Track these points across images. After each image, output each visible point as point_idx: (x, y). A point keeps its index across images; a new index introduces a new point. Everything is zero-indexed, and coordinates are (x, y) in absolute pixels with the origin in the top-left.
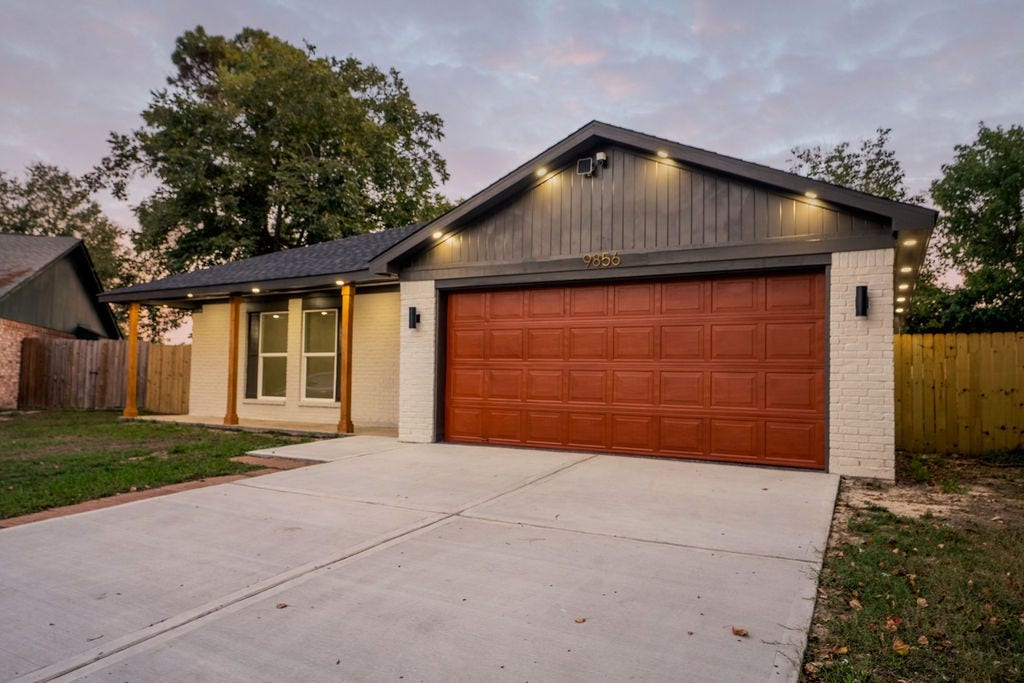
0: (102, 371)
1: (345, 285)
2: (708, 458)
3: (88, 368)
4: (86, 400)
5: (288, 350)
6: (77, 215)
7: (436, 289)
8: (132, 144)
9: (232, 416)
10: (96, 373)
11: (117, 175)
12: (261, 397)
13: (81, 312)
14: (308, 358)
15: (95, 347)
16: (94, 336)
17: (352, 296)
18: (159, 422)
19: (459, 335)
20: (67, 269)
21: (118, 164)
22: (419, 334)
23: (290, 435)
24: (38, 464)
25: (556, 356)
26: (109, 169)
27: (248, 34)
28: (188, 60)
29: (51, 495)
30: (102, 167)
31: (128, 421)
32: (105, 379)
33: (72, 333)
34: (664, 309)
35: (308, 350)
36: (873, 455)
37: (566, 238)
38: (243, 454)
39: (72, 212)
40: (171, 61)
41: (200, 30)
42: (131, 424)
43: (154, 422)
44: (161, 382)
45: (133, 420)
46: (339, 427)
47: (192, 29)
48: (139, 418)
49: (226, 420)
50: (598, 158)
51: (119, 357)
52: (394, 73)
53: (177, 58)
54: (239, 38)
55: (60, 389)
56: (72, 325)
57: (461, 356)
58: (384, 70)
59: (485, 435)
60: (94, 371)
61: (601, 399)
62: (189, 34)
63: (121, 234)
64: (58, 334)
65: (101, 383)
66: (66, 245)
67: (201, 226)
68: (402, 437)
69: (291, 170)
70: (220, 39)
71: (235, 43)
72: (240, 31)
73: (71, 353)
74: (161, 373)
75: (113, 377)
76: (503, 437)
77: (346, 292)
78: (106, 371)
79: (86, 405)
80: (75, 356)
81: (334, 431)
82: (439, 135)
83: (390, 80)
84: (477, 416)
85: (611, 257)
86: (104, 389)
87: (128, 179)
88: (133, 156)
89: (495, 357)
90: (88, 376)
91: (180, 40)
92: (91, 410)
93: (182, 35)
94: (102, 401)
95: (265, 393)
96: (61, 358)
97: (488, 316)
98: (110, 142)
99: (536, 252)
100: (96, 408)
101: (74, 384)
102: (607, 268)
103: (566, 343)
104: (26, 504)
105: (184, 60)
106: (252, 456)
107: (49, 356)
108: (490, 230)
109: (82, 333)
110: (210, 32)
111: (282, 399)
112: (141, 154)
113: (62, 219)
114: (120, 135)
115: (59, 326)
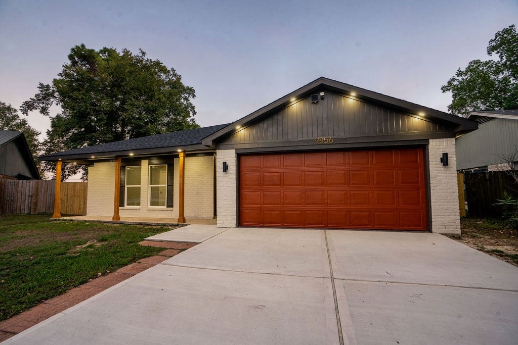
0: (36, 195)
1: (182, 152)
2: (374, 228)
3: (27, 194)
4: (26, 209)
5: (141, 183)
6: (15, 125)
7: (236, 153)
8: (51, 89)
9: (117, 216)
10: (32, 196)
11: (43, 103)
12: (126, 206)
13: (20, 167)
14: (151, 187)
15: (31, 184)
16: (27, 178)
17: (184, 157)
18: (74, 220)
19: (247, 176)
20: (14, 146)
21: (44, 98)
22: (227, 175)
23: (152, 225)
24: (16, 255)
25: (299, 185)
26: (39, 100)
27: (105, 50)
28: (76, 59)
29: (40, 286)
30: (35, 98)
31: (56, 220)
32: (37, 199)
33: (16, 177)
34: (351, 163)
35: (151, 184)
36: (451, 224)
37: (305, 130)
38: (143, 240)
39: (11, 123)
40: (68, 58)
41: (83, 46)
42: (58, 222)
43: (72, 220)
44: (67, 199)
45: (59, 220)
46: (179, 220)
47: (79, 45)
48: (62, 218)
49: (114, 218)
50: (321, 95)
51: (45, 188)
52: (173, 70)
53: (71, 57)
54: (101, 51)
55: (11, 205)
56: (16, 173)
57: (247, 185)
58: (169, 68)
59: (262, 222)
60: (30, 195)
61: (322, 204)
62: (77, 47)
63: (38, 134)
64: (8, 177)
65: (35, 201)
66: (13, 136)
67: (83, 129)
68: (218, 225)
69: (132, 105)
70: (92, 51)
71: (99, 53)
72: (102, 49)
73: (18, 187)
74: (67, 195)
75: (41, 197)
76: (271, 223)
77: (182, 155)
78: (37, 195)
79: (26, 212)
80: (20, 188)
81: (176, 223)
82: (194, 96)
83: (172, 73)
84: (257, 213)
85: (329, 139)
86: (36, 204)
87: (49, 106)
88: (52, 95)
89: (266, 185)
90: (27, 197)
91: (73, 49)
92: (29, 214)
93: (74, 47)
94: (35, 209)
95: (128, 204)
96: (12, 189)
97: (262, 167)
98: (39, 88)
99: (290, 137)
100: (32, 213)
101: (19, 201)
102: (326, 144)
103: (303, 178)
104: (23, 300)
105: (74, 58)
106: (148, 240)
107: (5, 188)
108: (265, 125)
109: (20, 177)
110: (88, 47)
111: (138, 207)
112: (56, 94)
113: (6, 126)
114: (45, 84)
115: (9, 174)
